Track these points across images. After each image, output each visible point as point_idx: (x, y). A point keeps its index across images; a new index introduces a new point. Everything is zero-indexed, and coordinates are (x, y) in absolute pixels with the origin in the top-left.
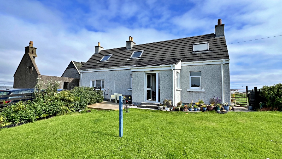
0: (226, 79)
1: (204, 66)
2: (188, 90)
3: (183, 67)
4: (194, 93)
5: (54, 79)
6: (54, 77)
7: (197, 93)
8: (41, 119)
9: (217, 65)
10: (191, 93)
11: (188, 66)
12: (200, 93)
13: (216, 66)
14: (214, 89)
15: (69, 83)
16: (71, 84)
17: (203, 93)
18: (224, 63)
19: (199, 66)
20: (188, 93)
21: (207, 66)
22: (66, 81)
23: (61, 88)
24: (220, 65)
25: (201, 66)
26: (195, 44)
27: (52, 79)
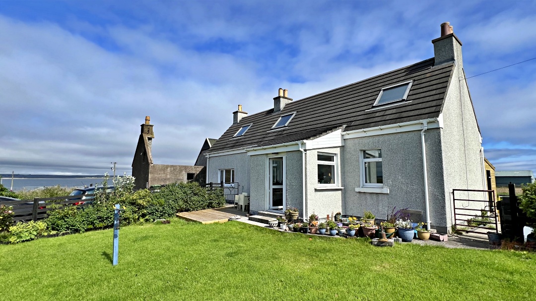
0: (433, 164)
1: (386, 137)
2: (357, 190)
3: (346, 141)
4: (368, 197)
5: (172, 169)
6: (172, 166)
7: (375, 196)
8: (96, 229)
9: (414, 133)
10: (363, 196)
11: (356, 140)
12: (380, 195)
13: (411, 135)
14: (407, 187)
15: (195, 175)
16: (198, 175)
17: (385, 196)
18: (426, 128)
19: (377, 138)
20: (358, 194)
21: (392, 136)
22: (191, 172)
23: (183, 182)
24: (419, 132)
25: (381, 138)
26: (384, 90)
27: (169, 169)
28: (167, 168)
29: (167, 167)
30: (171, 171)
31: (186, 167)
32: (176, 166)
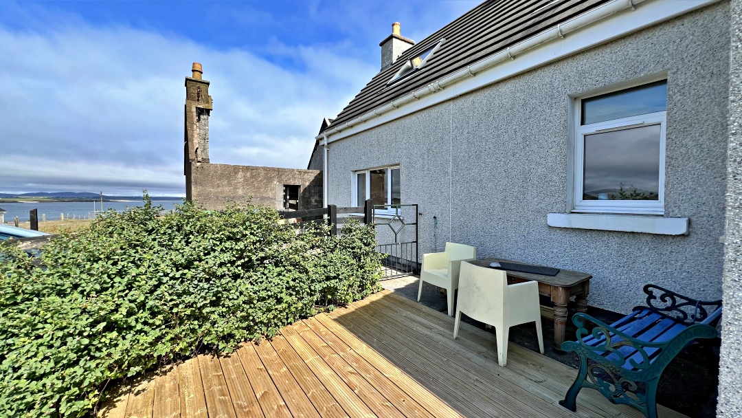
5: (248, 174)
6: (248, 168)
15: (301, 190)
16: (307, 190)
22: (292, 182)
23: (274, 204)
27: (240, 174)
28: (236, 173)
29: (236, 169)
30: (246, 180)
31: (279, 172)
32: (257, 168)
